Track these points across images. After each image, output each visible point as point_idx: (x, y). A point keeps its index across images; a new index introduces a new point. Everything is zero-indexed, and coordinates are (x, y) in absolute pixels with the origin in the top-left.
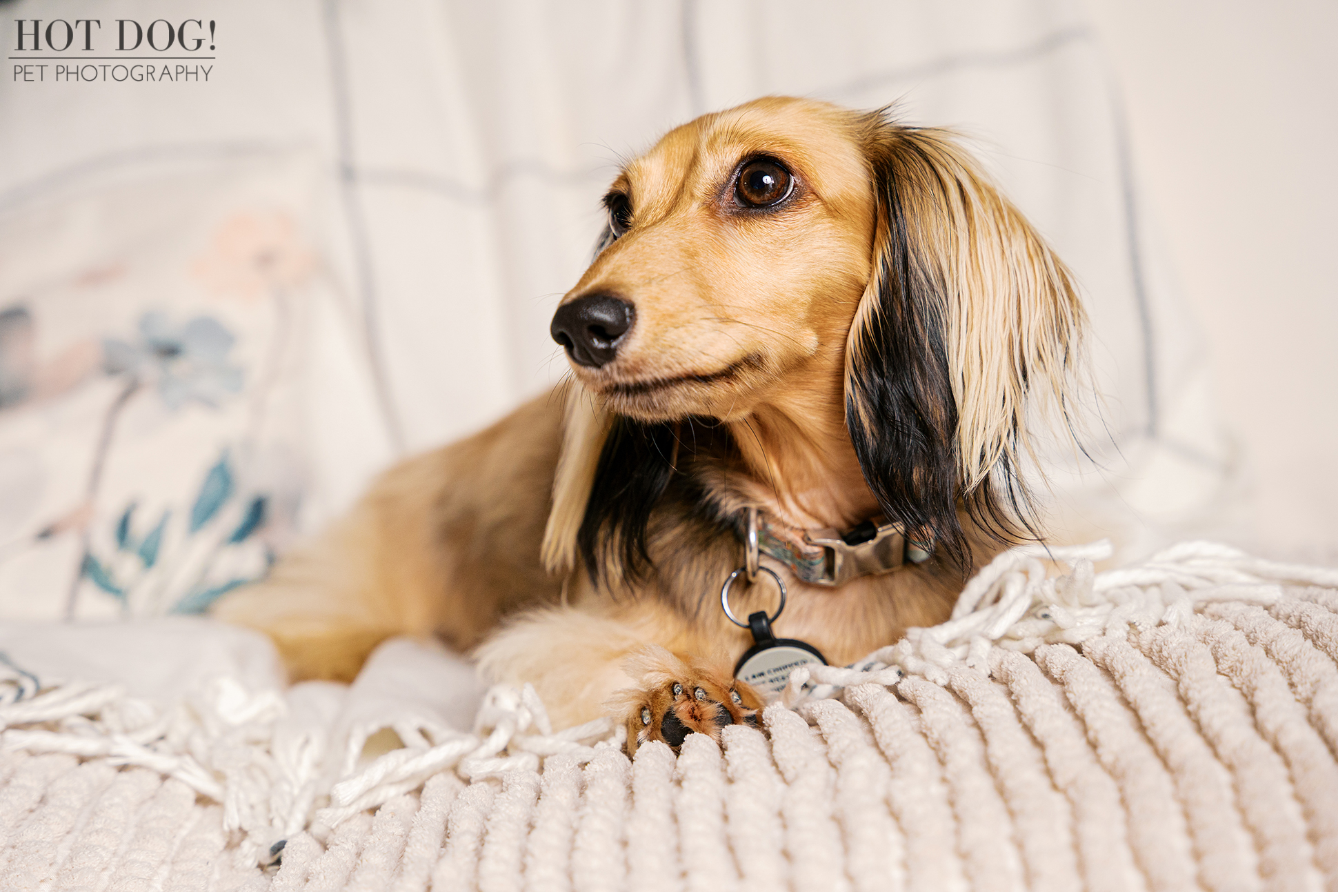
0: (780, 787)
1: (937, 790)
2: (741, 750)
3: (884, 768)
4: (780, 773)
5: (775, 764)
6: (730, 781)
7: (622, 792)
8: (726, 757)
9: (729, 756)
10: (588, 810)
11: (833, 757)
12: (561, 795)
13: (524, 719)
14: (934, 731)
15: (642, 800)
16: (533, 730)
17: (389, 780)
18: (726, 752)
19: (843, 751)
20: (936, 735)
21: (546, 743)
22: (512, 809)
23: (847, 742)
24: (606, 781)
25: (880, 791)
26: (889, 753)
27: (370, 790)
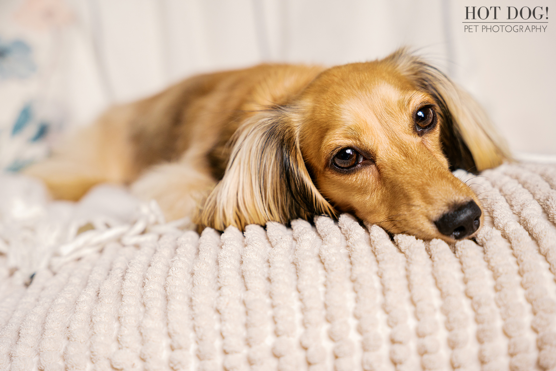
0: (269, 249)
1: (343, 251)
2: (252, 231)
3: (319, 241)
4: (270, 242)
5: (268, 238)
6: (246, 246)
7: (194, 251)
8: (244, 235)
9: (246, 234)
10: (177, 258)
11: (295, 235)
12: (165, 252)
13: (152, 219)
14: (345, 225)
15: (202, 254)
16: (156, 223)
17: (86, 245)
18: (244, 233)
19: (300, 233)
20: (345, 228)
21: (162, 228)
22: (141, 258)
23: (302, 228)
24: (186, 245)
25: (316, 251)
26: (322, 234)
27: (77, 249)
